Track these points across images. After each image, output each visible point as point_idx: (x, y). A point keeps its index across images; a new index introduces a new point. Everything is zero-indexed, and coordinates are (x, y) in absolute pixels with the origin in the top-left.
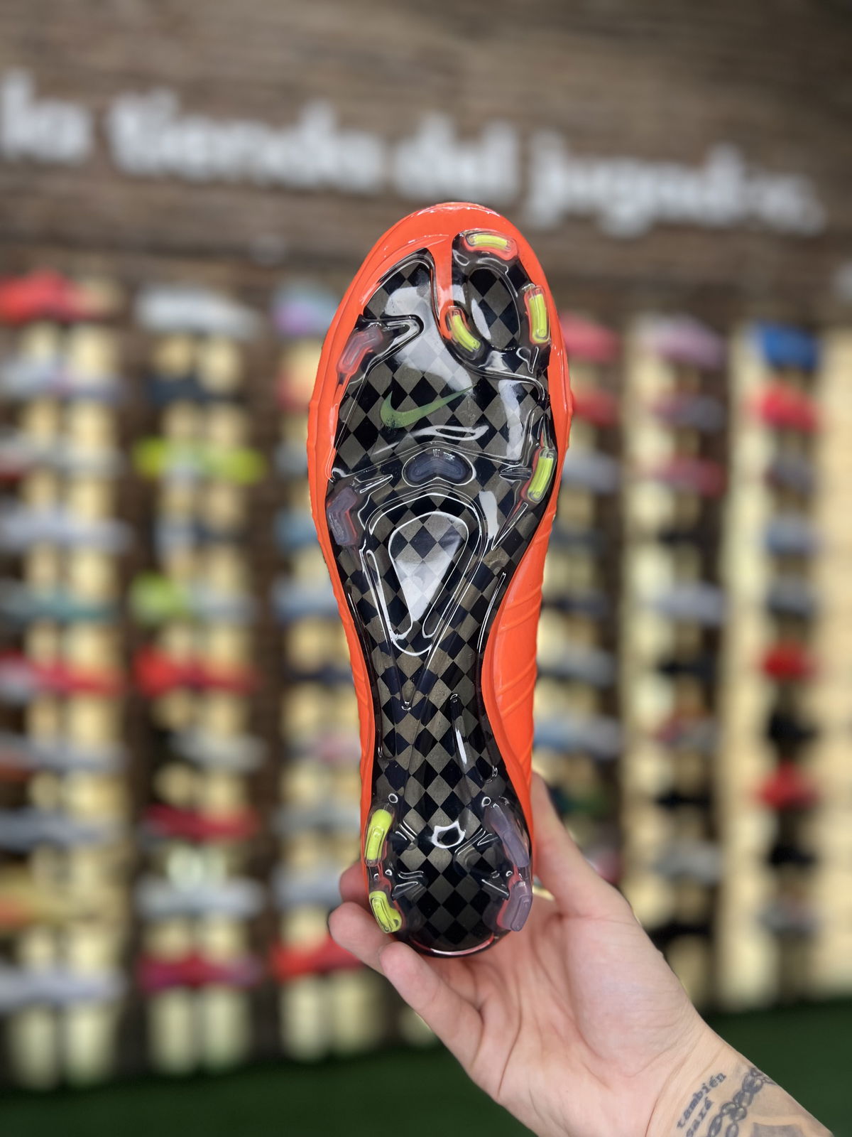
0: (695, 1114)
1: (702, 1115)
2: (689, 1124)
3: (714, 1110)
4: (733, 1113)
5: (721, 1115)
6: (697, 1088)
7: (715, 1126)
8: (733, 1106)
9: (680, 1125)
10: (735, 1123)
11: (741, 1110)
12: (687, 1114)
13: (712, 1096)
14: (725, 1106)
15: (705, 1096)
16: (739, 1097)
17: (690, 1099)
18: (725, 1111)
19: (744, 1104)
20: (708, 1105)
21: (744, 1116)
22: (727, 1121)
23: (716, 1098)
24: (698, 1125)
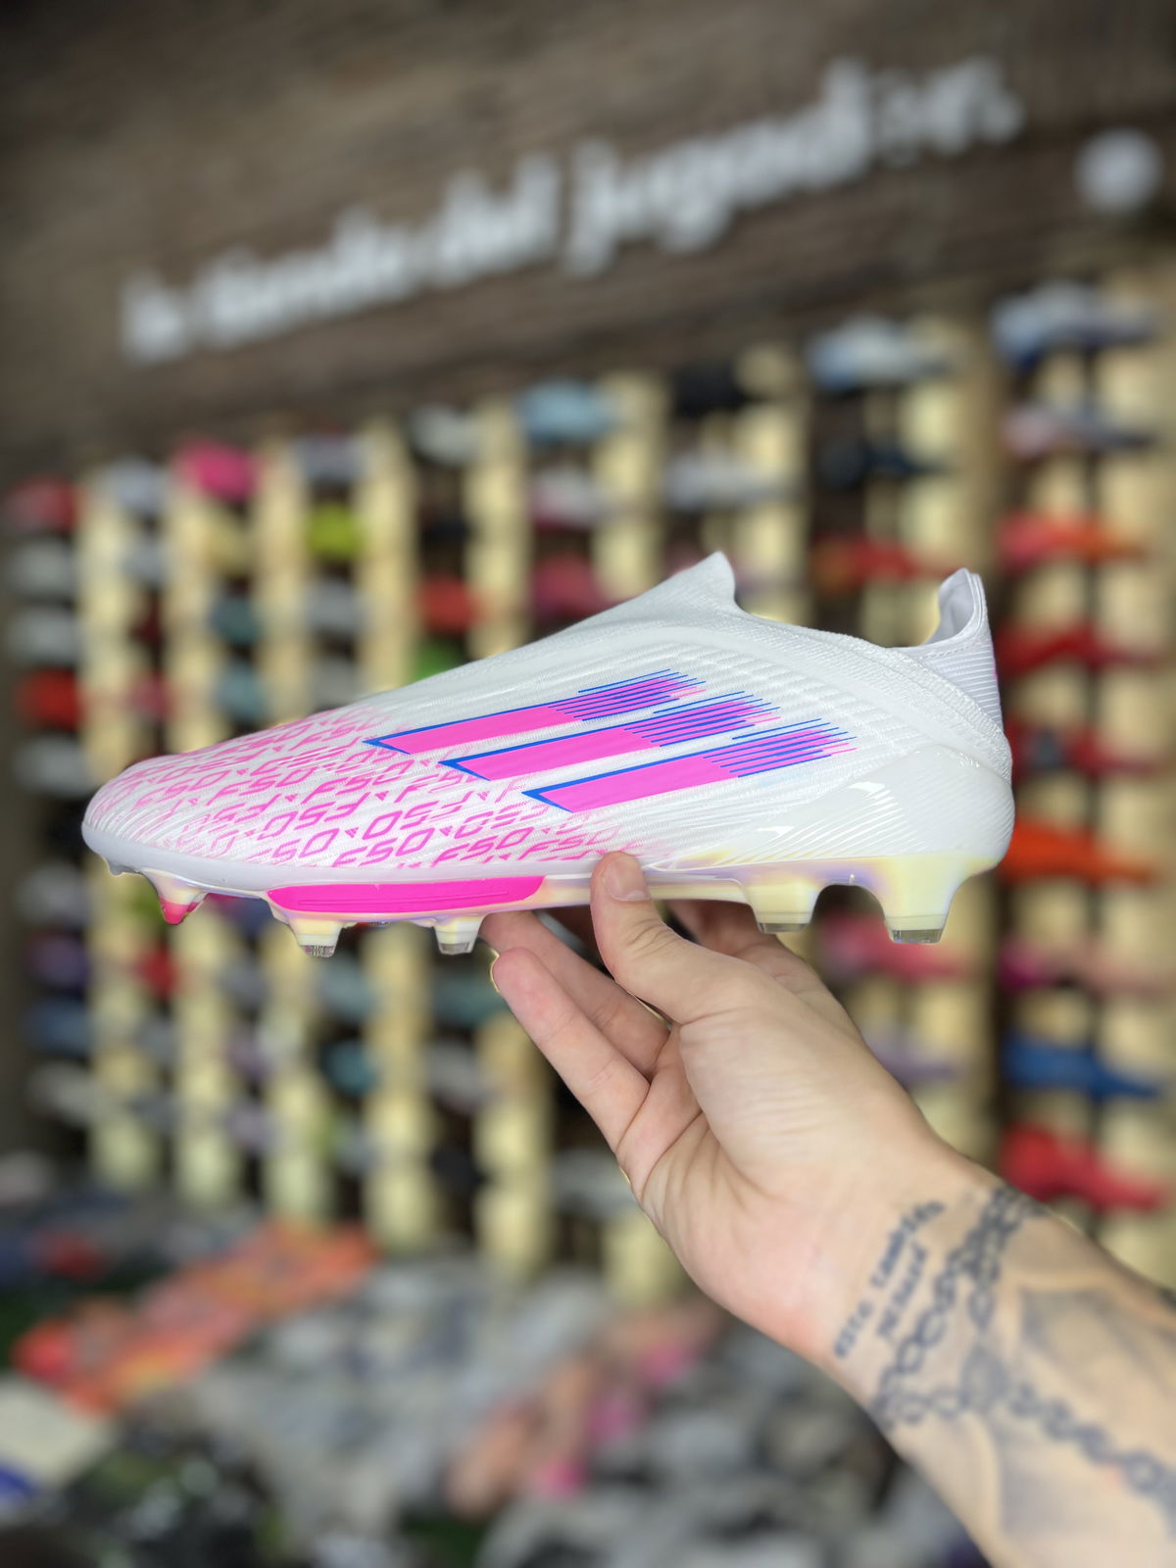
0: (902, 1273)
1: (915, 1272)
2: (894, 1284)
3: (935, 1265)
4: (974, 1269)
5: (950, 1274)
7: (944, 1293)
8: (968, 1256)
9: (876, 1282)
10: (983, 1288)
11: (986, 1265)
12: (887, 1266)
13: (924, 1236)
14: (953, 1256)
15: (910, 1239)
16: (977, 1238)
17: (884, 1242)
18: (957, 1265)
19: (990, 1248)
20: (921, 1254)
21: (995, 1274)
22: (964, 1286)
23: (936, 1244)
24: (908, 1288)
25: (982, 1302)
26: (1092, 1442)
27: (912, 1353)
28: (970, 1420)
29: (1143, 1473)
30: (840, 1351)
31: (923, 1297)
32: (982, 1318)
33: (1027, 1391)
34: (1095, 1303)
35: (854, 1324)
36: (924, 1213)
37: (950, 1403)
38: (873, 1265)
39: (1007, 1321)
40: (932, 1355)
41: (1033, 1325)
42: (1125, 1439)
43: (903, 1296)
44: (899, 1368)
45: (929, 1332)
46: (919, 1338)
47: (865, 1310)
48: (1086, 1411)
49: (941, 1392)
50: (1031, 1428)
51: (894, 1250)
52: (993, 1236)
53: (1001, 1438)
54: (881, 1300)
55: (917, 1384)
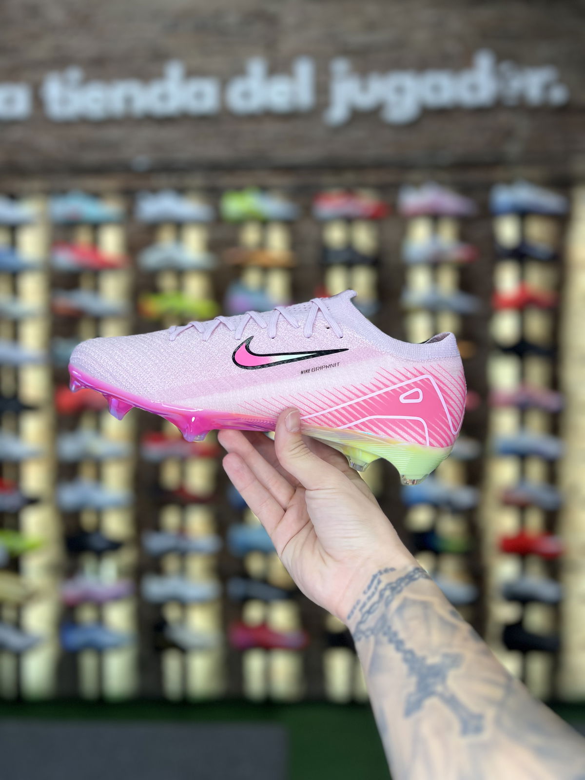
0: (372, 589)
1: (376, 588)
2: (369, 593)
3: (382, 586)
4: (393, 589)
5: (385, 589)
6: (375, 571)
7: (381, 596)
8: (394, 585)
9: (364, 593)
11: (399, 588)
12: (369, 587)
13: (384, 577)
14: (390, 584)
15: (379, 576)
16: (401, 580)
17: (371, 578)
18: (388, 587)
19: (403, 584)
20: (379, 582)
21: (400, 592)
22: (388, 593)
23: (385, 580)
24: (373, 594)
25: (390, 598)
26: (399, 645)
27: (366, 616)
28: (372, 639)
29: (409, 656)
30: (349, 617)
31: (376, 598)
32: (387, 604)
33: (389, 628)
34: (425, 605)
35: (354, 608)
36: (386, 571)
37: (368, 633)
38: (365, 587)
39: (395, 604)
40: (371, 617)
41: (401, 608)
42: (409, 645)
43: (369, 598)
44: (361, 622)
45: (372, 610)
46: (369, 612)
47: (358, 602)
48: (402, 635)
49: (368, 630)
50: (385, 639)
51: (372, 581)
52: (407, 580)
53: (377, 643)
54: (363, 598)
55: (363, 627)
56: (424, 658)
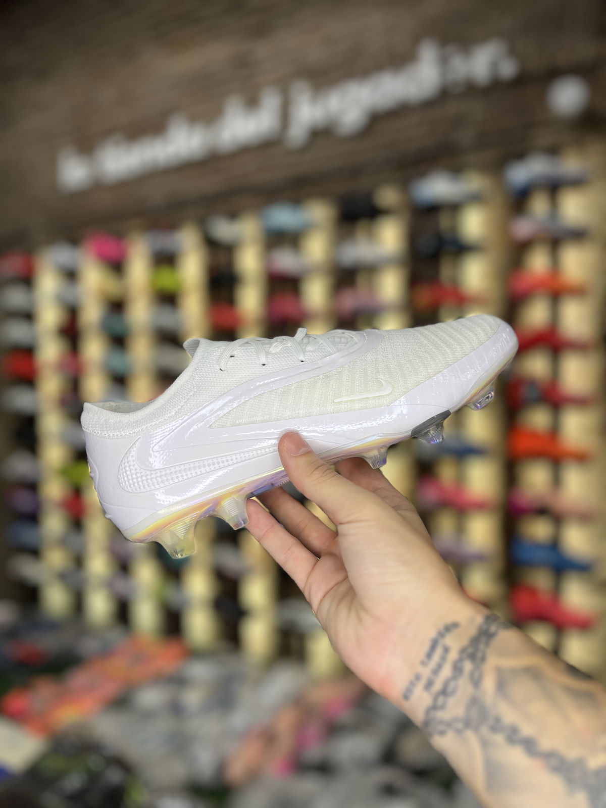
0: (436, 659)
1: (443, 658)
2: (433, 665)
3: (453, 655)
4: (472, 657)
5: (460, 660)
6: (433, 634)
7: (457, 669)
8: (470, 650)
10: (477, 667)
11: (479, 655)
12: (429, 655)
13: (448, 640)
14: (463, 651)
15: (441, 642)
16: (475, 641)
17: (428, 643)
20: (447, 650)
22: (468, 666)
23: (455, 643)
24: (439, 667)
25: (476, 674)
26: (529, 745)
27: (441, 700)
28: (470, 734)
29: (554, 762)
30: (406, 697)
31: (447, 671)
32: (476, 682)
33: (498, 720)
34: (533, 673)
35: (412, 684)
36: (449, 628)
37: (460, 725)
38: (422, 655)
39: (489, 683)
40: (451, 701)
41: (501, 686)
42: (546, 744)
43: (437, 670)
44: (434, 707)
45: (450, 689)
46: (444, 692)
47: (418, 677)
48: (527, 730)
49: (455, 720)
50: (499, 739)
51: (433, 647)
52: (483, 640)
53: (485, 744)
54: (426, 672)
55: (444, 715)
56: (581, 762)
